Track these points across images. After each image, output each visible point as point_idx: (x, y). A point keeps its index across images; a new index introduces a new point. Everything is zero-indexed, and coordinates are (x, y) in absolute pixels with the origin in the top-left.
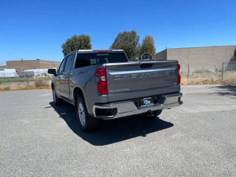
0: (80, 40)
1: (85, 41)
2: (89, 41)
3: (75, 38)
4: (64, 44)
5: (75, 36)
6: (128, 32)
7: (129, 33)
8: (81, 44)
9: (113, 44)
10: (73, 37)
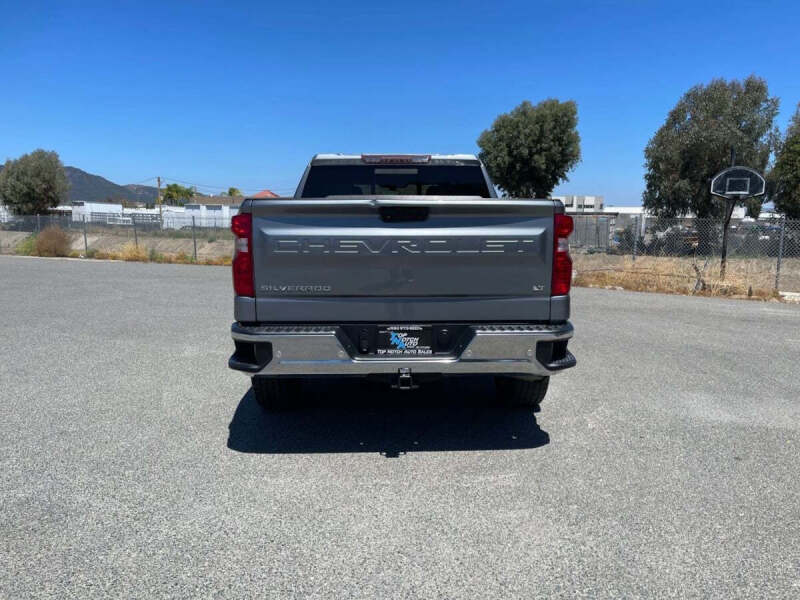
0: (540, 120)
1: (556, 121)
2: (570, 123)
3: (523, 111)
4: (486, 134)
5: (525, 104)
6: (728, 82)
7: (734, 85)
8: (542, 131)
9: (660, 132)
10: (517, 110)
